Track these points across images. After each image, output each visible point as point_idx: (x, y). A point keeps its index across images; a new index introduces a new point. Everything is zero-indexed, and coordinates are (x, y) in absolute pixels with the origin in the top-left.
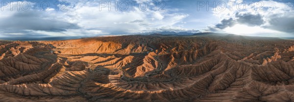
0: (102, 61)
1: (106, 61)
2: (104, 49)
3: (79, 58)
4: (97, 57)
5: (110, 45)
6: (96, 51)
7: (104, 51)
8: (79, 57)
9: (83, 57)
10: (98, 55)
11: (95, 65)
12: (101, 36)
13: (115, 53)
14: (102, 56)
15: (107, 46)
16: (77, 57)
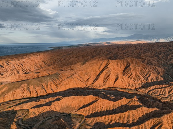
0: (104, 109)
1: (114, 112)
2: (113, 77)
3: (49, 104)
4: (95, 98)
5: (127, 67)
6: (90, 82)
7: (110, 84)
8: (47, 100)
9: (58, 100)
10: (96, 93)
11: (89, 121)
12: (105, 43)
13: (141, 92)
14: (105, 97)
15: (120, 71)
16: (42, 102)
